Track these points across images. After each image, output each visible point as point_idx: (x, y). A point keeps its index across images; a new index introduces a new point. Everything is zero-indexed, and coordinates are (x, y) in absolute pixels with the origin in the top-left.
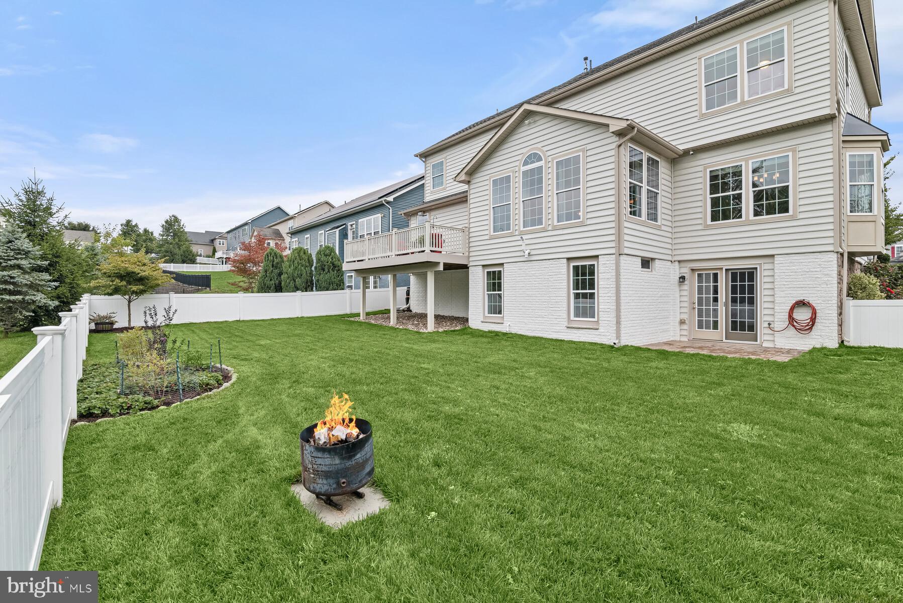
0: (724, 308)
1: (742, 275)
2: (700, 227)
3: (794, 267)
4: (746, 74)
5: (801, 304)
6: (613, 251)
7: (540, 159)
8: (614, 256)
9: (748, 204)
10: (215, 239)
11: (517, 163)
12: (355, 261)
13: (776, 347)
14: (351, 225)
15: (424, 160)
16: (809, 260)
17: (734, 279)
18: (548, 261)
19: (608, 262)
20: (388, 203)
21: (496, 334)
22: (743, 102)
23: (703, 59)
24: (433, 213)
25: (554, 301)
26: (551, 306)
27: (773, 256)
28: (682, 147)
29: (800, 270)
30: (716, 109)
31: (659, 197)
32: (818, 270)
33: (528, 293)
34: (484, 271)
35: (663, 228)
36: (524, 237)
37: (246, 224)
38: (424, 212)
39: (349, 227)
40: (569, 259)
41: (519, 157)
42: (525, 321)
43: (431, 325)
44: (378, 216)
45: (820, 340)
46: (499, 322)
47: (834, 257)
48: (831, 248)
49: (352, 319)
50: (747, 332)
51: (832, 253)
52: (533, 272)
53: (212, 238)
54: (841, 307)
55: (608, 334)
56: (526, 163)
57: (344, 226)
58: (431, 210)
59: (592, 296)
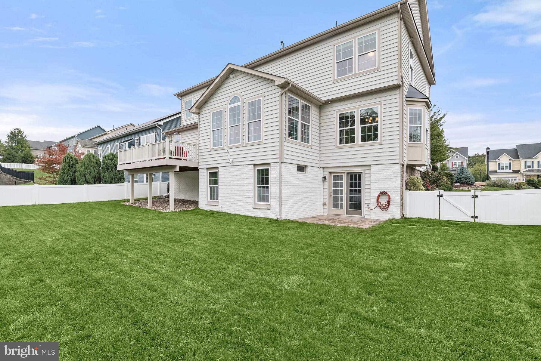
0: (346, 196)
1: (355, 176)
2: (334, 147)
3: (380, 172)
4: (357, 56)
5: (383, 193)
6: (277, 160)
7: (239, 101)
8: (278, 163)
9: (358, 135)
10: (51, 147)
11: (226, 103)
12: (125, 164)
13: (371, 218)
14: (137, 140)
15: (180, 98)
16: (388, 168)
17: (351, 179)
18: (243, 166)
19: (276, 167)
20: (160, 126)
21: (212, 212)
22: (355, 74)
23: (335, 46)
24: (184, 133)
25: (246, 191)
26: (245, 195)
27: (370, 165)
28: (324, 99)
29: (383, 174)
30: (342, 77)
31: (310, 128)
32: (391, 174)
33: (232, 186)
34: (207, 172)
35: (313, 147)
36: (229, 150)
37: (74, 137)
38: (178, 132)
39: (135, 141)
40: (255, 165)
41: (227, 99)
42: (231, 204)
43: (172, 207)
44: (153, 134)
45: (392, 214)
46: (216, 205)
47: (399, 167)
48: (397, 161)
49: (124, 203)
50: (357, 210)
51: (398, 164)
52: (235, 173)
53: (50, 146)
54: (402, 195)
55: (275, 212)
56: (231, 103)
57: (132, 140)
58: (182, 131)
59: (267, 187)
